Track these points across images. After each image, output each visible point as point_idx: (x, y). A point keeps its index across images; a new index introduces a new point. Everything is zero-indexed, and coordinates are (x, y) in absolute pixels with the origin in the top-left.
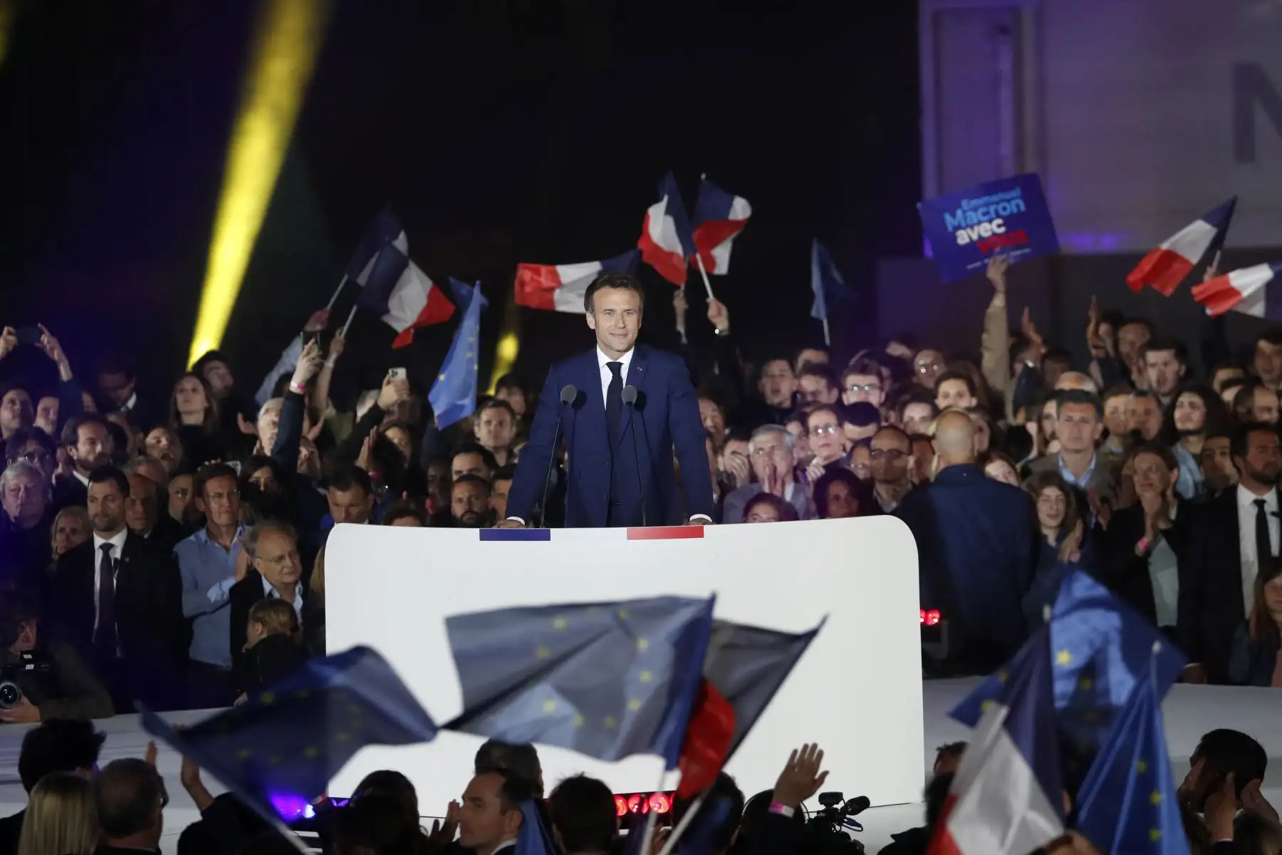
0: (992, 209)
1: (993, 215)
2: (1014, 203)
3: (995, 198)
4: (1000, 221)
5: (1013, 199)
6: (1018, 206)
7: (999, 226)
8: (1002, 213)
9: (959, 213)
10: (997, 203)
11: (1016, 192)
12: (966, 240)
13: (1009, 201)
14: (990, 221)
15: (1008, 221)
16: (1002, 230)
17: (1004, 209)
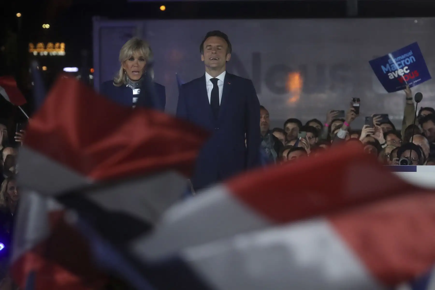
0: (402, 62)
1: (403, 65)
2: (411, 58)
3: (403, 57)
4: (407, 67)
5: (410, 56)
6: (412, 59)
7: (407, 70)
8: (407, 63)
9: (388, 65)
10: (404, 59)
11: (411, 53)
12: (393, 77)
13: (408, 57)
14: (402, 68)
15: (410, 67)
16: (408, 71)
17: (408, 61)
